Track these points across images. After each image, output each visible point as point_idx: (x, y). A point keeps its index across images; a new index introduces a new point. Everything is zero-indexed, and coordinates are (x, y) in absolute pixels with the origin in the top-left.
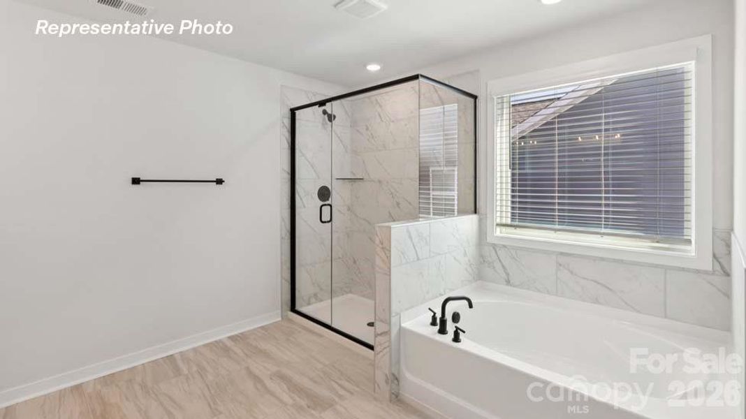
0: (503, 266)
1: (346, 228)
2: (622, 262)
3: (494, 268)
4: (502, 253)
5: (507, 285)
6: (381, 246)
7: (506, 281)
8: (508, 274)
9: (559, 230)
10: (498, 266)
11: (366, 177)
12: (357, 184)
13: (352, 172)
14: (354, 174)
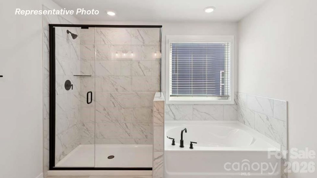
0: (173, 113)
1: (78, 105)
2: (213, 105)
3: (169, 114)
4: (172, 107)
5: (174, 120)
6: (157, 111)
7: (174, 119)
8: (175, 116)
9: (194, 96)
10: (171, 113)
11: (93, 75)
12: (86, 79)
13: (81, 72)
14: (83, 73)
